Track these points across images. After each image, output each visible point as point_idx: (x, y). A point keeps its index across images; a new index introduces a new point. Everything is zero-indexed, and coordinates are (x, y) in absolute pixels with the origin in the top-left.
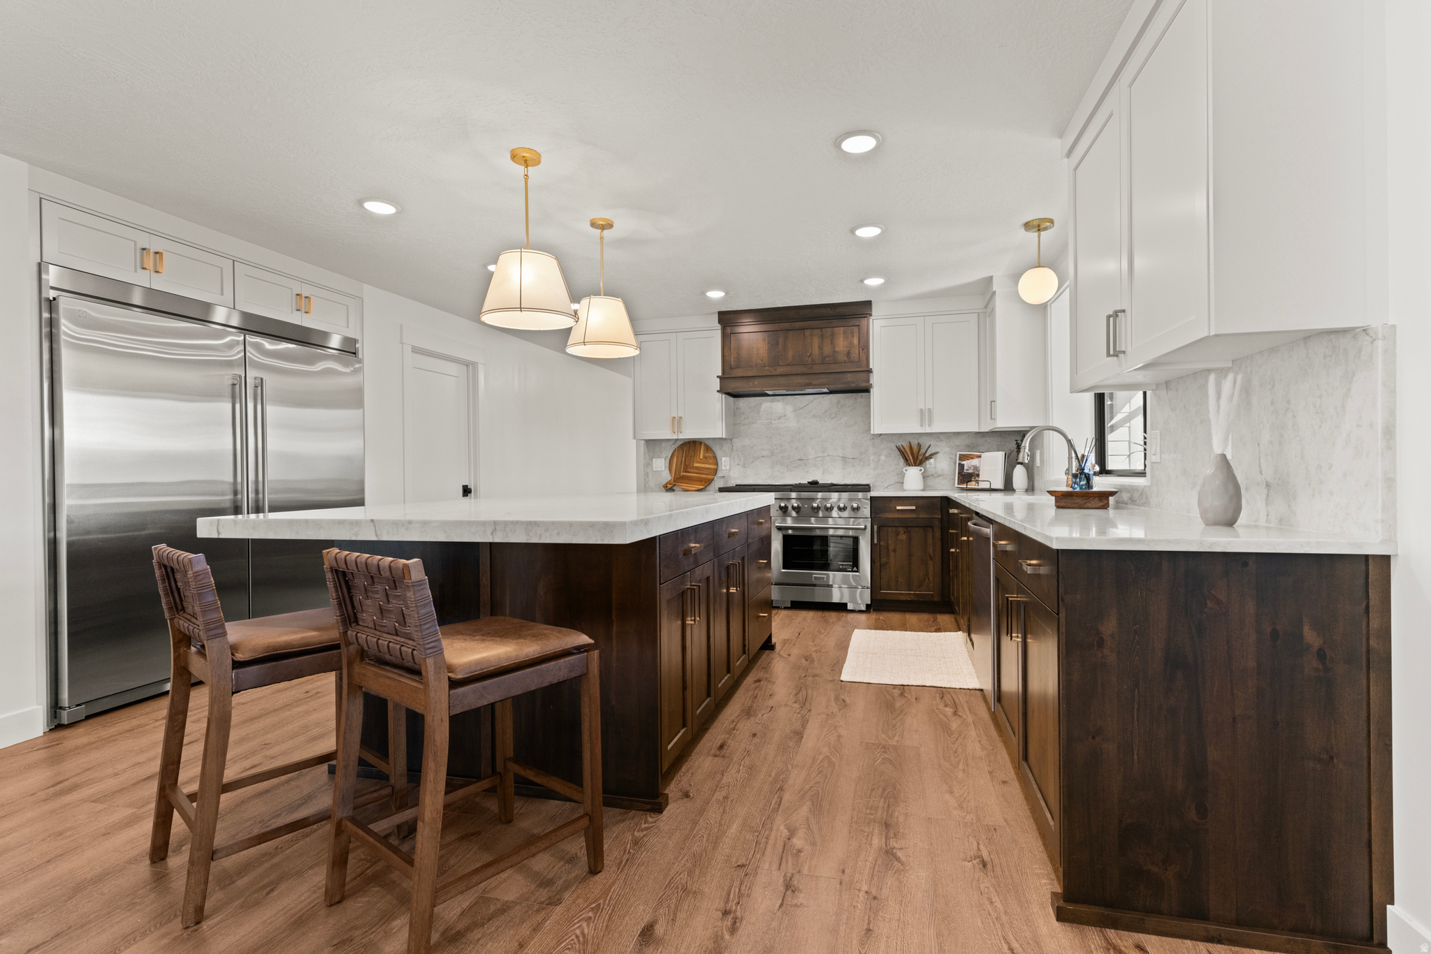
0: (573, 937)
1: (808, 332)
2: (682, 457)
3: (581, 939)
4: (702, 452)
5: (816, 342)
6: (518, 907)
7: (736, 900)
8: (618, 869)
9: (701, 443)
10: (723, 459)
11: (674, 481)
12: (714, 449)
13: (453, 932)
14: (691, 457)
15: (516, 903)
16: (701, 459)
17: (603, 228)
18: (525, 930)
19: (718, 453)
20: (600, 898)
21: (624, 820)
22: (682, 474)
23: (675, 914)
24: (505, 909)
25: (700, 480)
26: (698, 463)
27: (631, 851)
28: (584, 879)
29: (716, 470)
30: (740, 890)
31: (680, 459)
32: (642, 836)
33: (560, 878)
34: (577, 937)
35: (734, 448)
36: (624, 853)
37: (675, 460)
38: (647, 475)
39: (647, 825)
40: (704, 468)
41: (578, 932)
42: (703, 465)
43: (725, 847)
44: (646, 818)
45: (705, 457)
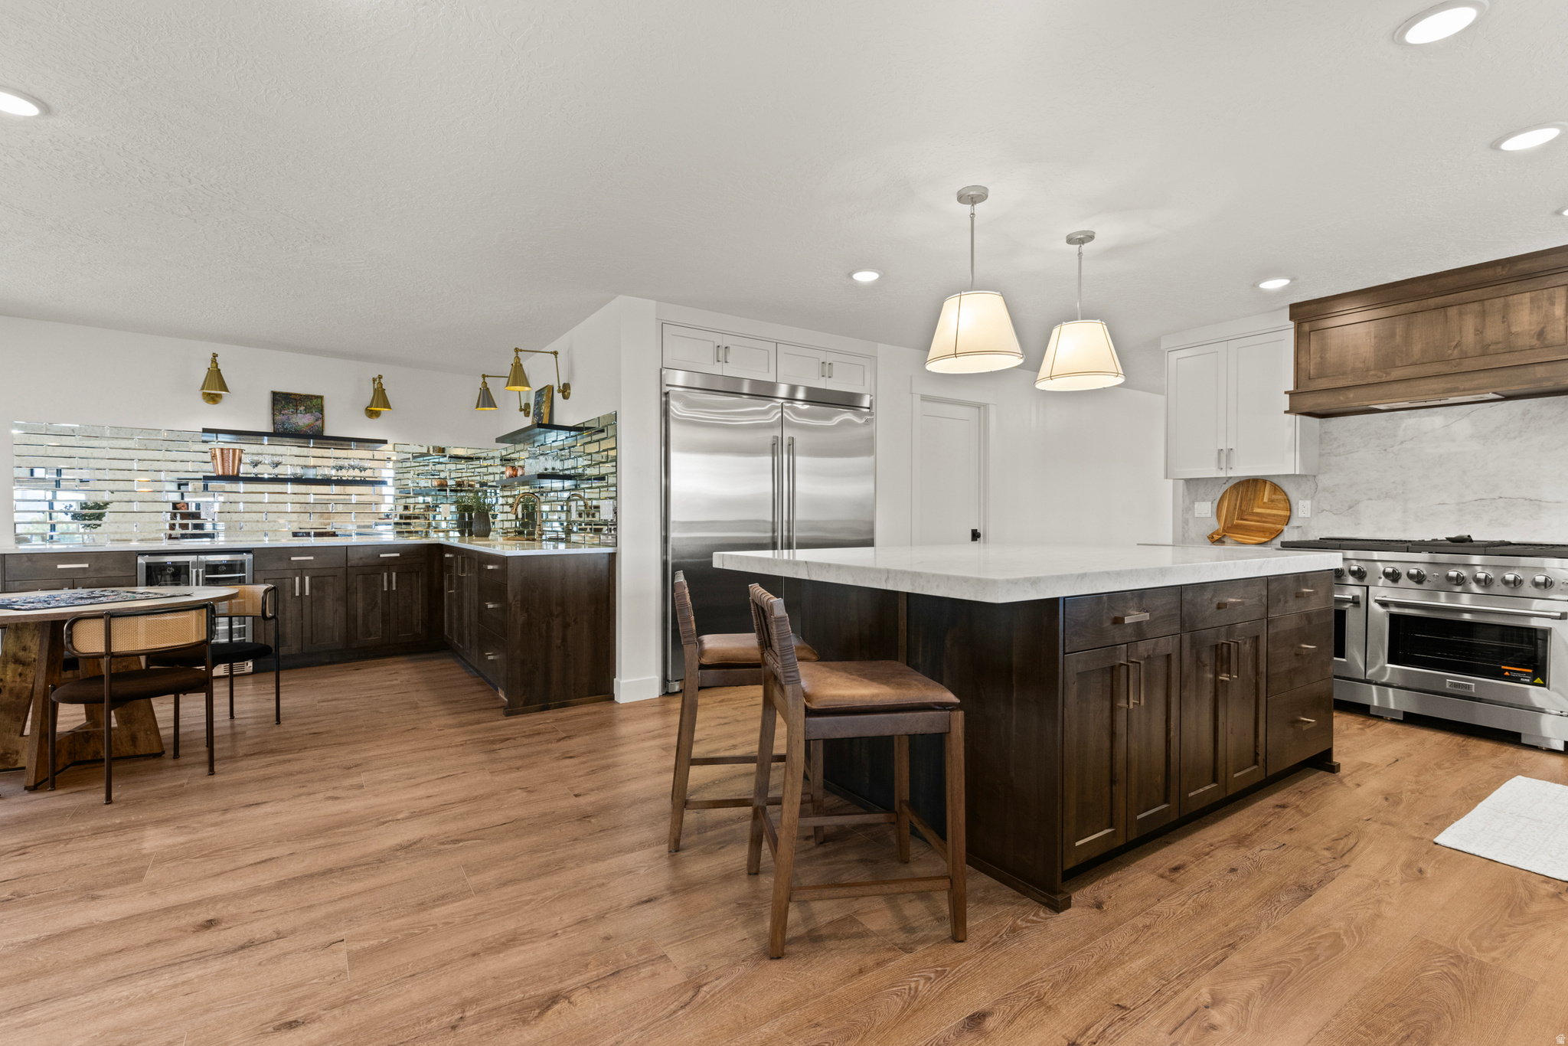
0: (907, 987)
1: (1453, 312)
2: (1237, 500)
3: (912, 992)
4: (1266, 493)
5: (1471, 323)
6: (875, 939)
7: (1094, 1039)
8: (981, 947)
9: (1265, 482)
10: (1301, 502)
11: (1224, 530)
12: (1286, 489)
13: (817, 934)
14: (1250, 499)
15: (875, 934)
16: (1265, 503)
17: (1082, 242)
18: (870, 960)
19: (1293, 495)
20: (948, 965)
21: (1013, 904)
22: (1236, 522)
23: (1015, 1018)
24: (864, 934)
25: (1262, 531)
26: (1258, 507)
27: (1005, 936)
28: (944, 941)
29: (1290, 517)
30: (1104, 1030)
31: (1233, 503)
32: (1023, 926)
33: (923, 930)
34: (910, 989)
35: (1319, 488)
36: (996, 935)
37: (1226, 504)
38: (1186, 522)
39: (1035, 918)
40: (1269, 515)
41: (913, 985)
42: (1270, 511)
43: (1113, 979)
44: (1038, 911)
45: (1271, 501)
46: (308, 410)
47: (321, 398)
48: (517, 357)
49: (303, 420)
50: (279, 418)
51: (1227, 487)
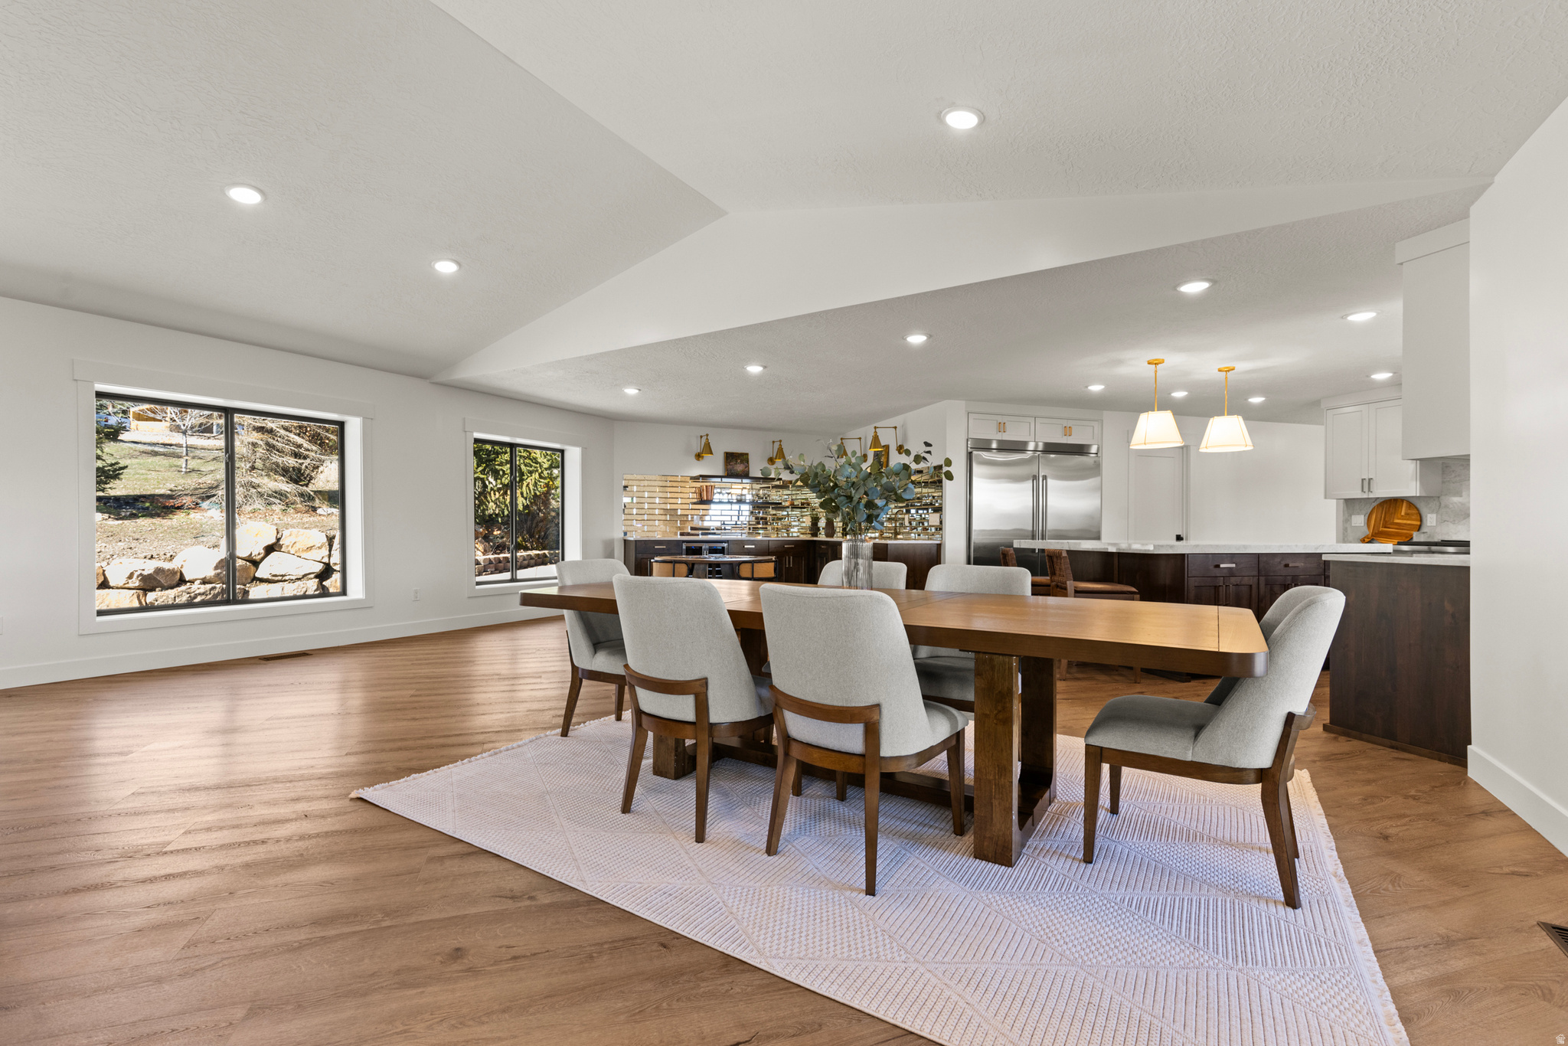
2: (1382, 517)
4: (1404, 508)
9: (1402, 500)
10: (1429, 515)
11: (1372, 534)
12: (1418, 506)
19: (1424, 510)
22: (1381, 529)
25: (1400, 535)
26: (1398, 519)
29: (1421, 525)
31: (1379, 516)
35: (1442, 505)
37: (1374, 516)
38: (1345, 528)
40: (1405, 524)
45: (1407, 514)
46: (742, 462)
47: (747, 454)
48: (876, 432)
49: (740, 468)
50: (729, 467)
51: (1375, 504)
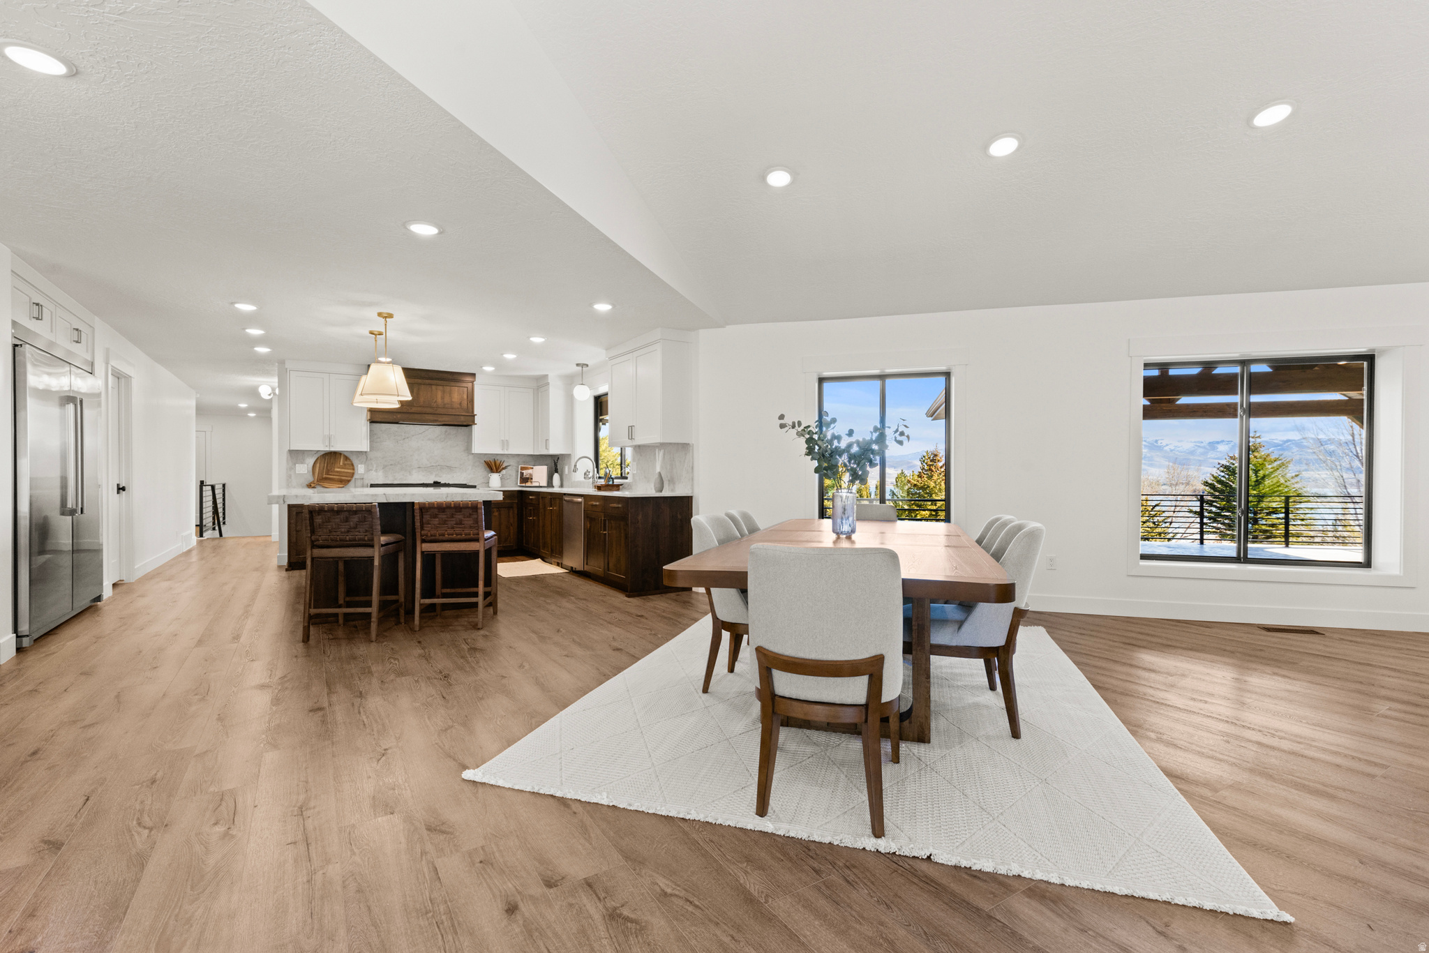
1: (434, 387)
2: (325, 464)
4: (342, 460)
5: (439, 394)
9: (341, 454)
10: (359, 466)
11: (317, 481)
12: (351, 458)
14: (333, 465)
16: (341, 465)
19: (355, 461)
22: (324, 476)
25: (339, 481)
26: (339, 468)
29: (353, 474)
31: (322, 465)
35: (370, 459)
37: (318, 465)
38: (290, 477)
40: (344, 472)
42: (343, 470)
45: (344, 464)
51: (319, 455)
